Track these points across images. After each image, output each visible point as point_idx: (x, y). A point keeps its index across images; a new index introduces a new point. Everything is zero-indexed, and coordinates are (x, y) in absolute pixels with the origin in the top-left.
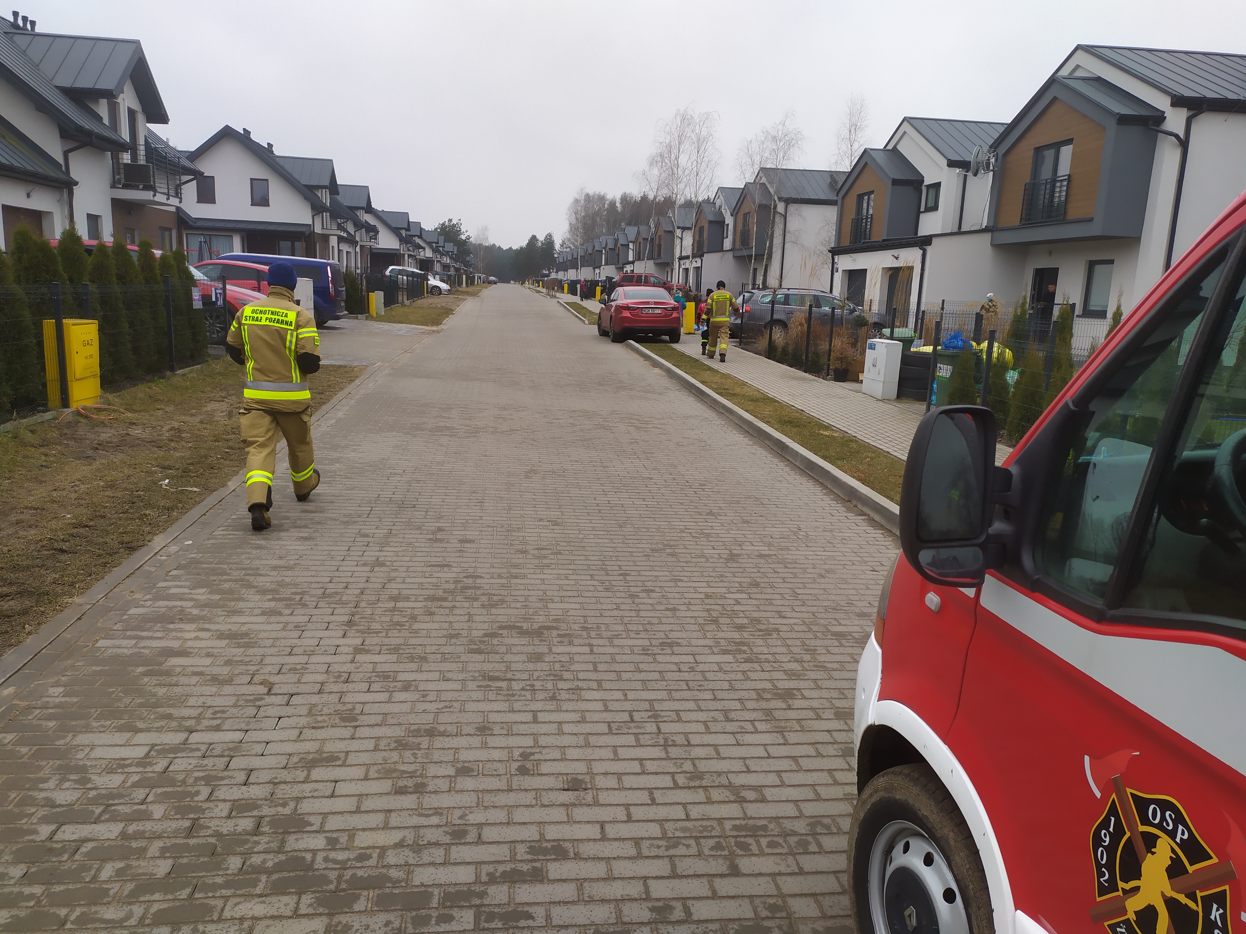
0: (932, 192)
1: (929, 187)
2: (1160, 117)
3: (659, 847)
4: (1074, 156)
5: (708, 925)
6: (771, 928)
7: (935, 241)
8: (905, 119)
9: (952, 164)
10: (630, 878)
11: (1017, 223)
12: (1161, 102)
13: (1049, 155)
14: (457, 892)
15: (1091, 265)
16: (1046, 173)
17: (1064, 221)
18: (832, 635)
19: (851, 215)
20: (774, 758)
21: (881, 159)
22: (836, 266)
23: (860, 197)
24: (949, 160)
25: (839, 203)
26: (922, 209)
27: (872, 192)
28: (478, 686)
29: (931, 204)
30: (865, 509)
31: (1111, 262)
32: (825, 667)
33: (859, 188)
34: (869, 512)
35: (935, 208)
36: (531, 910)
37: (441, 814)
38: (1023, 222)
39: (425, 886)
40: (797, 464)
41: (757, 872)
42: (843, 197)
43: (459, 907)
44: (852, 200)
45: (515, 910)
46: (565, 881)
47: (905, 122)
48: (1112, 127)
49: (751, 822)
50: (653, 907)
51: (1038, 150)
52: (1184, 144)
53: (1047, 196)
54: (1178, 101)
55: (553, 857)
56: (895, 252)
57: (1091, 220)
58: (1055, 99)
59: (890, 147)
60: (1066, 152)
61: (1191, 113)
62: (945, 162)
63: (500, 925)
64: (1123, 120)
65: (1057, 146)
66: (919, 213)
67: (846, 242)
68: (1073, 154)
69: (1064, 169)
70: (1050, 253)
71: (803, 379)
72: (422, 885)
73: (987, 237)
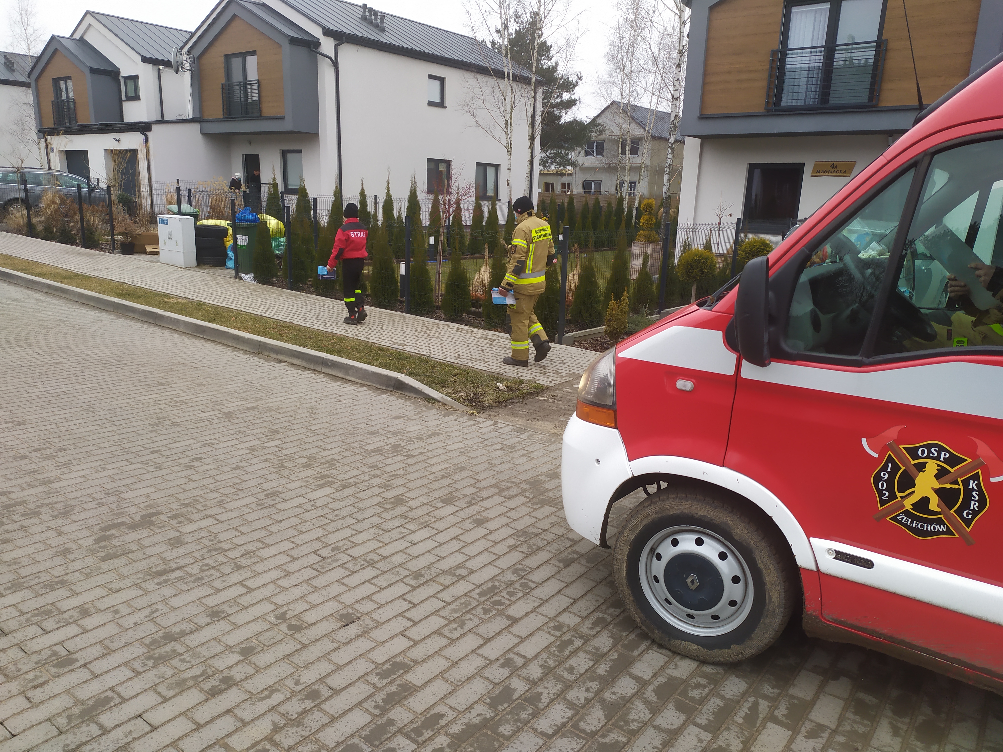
0: (130, 84)
1: (126, 78)
2: (317, 44)
3: (456, 629)
4: (260, 66)
5: (541, 657)
6: (570, 639)
7: (154, 127)
8: (87, 13)
9: (145, 60)
10: (465, 656)
11: (221, 117)
12: (317, 32)
13: (236, 63)
14: (371, 731)
15: (284, 154)
16: (237, 77)
17: (260, 117)
18: (373, 452)
19: (49, 97)
20: (444, 543)
21: (70, 46)
22: (49, 146)
23: (56, 81)
24: (142, 56)
25: (33, 84)
26: (124, 98)
27: (69, 78)
28: (158, 584)
29: (131, 93)
30: (281, 357)
31: (300, 151)
32: (397, 475)
33: (53, 72)
34: (286, 359)
35: (137, 97)
36: (436, 710)
37: (277, 690)
38: (226, 116)
39: (342, 742)
40: (181, 330)
41: (524, 614)
42: (37, 79)
43: (387, 740)
44: (47, 84)
45: (426, 719)
46: (429, 681)
47: (88, 16)
48: (286, 46)
49: (484, 587)
50: (500, 664)
51: (228, 57)
52: (335, 64)
53: (242, 96)
54: (328, 32)
55: (401, 672)
56: (117, 135)
57: (283, 118)
58: (235, 16)
59: (77, 36)
60: (251, 61)
61: (336, 42)
62: (139, 58)
63: (430, 733)
64: (293, 41)
65: (244, 55)
66: (121, 101)
67: (50, 123)
68: (258, 64)
69: (253, 75)
70: (250, 143)
71: (92, 255)
72: (339, 744)
73: (196, 127)
